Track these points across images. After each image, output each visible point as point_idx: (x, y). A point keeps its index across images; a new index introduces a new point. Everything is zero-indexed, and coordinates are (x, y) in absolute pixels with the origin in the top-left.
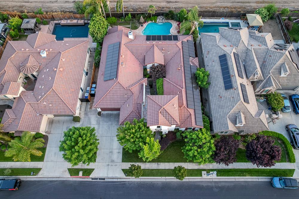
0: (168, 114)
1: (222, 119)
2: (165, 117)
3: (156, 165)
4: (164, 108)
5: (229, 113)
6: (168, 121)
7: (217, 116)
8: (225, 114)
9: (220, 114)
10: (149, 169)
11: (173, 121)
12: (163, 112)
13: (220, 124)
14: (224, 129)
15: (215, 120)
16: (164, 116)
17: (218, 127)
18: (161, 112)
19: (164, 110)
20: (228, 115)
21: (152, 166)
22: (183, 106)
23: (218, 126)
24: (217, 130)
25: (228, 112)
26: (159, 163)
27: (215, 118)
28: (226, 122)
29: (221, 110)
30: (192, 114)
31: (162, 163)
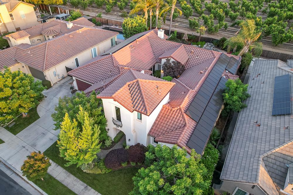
0: (139, 91)
1: (248, 160)
2: (132, 94)
3: (83, 187)
4: (137, 81)
5: (269, 153)
6: (134, 102)
7: (238, 151)
8: (258, 153)
9: (246, 149)
10: (65, 187)
11: (140, 105)
12: (133, 86)
13: (238, 168)
14: (245, 178)
15: (232, 158)
16: (132, 92)
17: (233, 172)
18: (130, 85)
19: (137, 84)
20: (266, 155)
21: (75, 185)
22: (179, 107)
23: (233, 169)
24: (228, 176)
25: (267, 149)
26: (89, 188)
27: (233, 155)
28: (255, 167)
29: (251, 144)
30: (188, 125)
31: (93, 190)
